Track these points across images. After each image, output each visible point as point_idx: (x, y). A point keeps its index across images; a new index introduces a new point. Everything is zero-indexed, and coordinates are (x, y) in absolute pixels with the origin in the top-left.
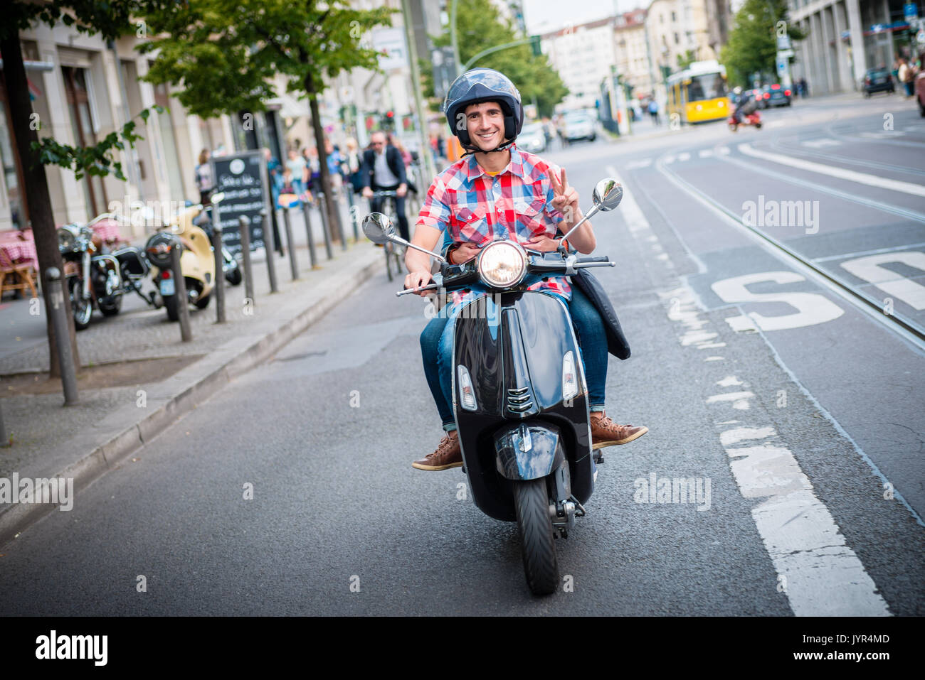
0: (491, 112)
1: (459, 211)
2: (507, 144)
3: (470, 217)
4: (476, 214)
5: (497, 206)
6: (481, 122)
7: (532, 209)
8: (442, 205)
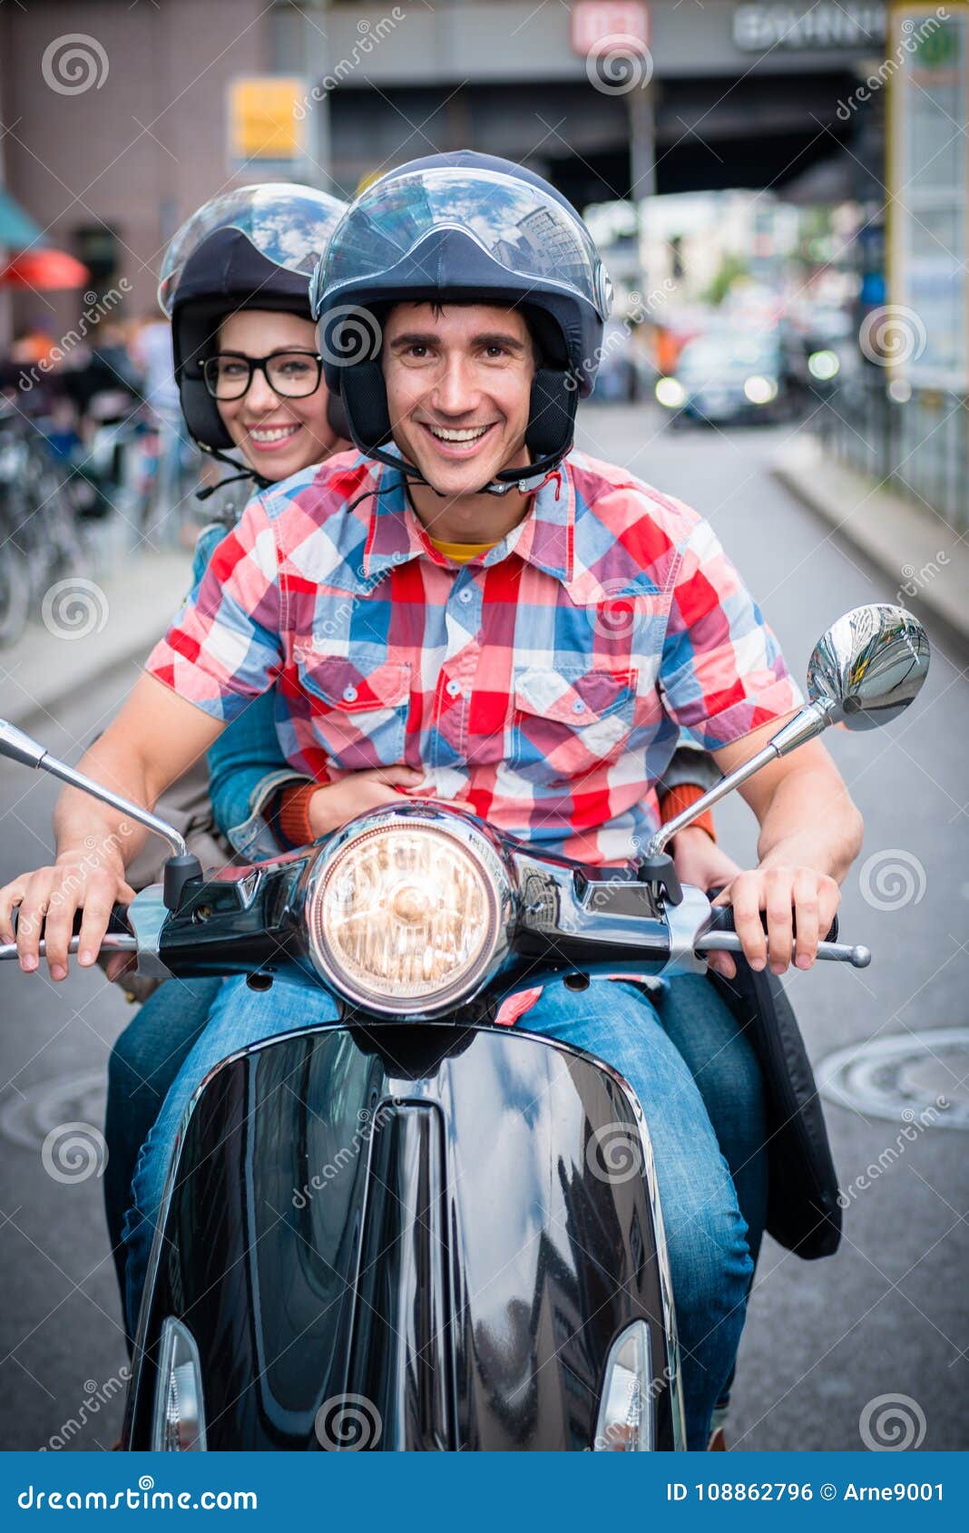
0: (488, 346)
1: (314, 664)
2: (527, 473)
3: (351, 694)
4: (371, 685)
5: (450, 672)
6: (442, 377)
7: (580, 702)
8: (253, 628)
